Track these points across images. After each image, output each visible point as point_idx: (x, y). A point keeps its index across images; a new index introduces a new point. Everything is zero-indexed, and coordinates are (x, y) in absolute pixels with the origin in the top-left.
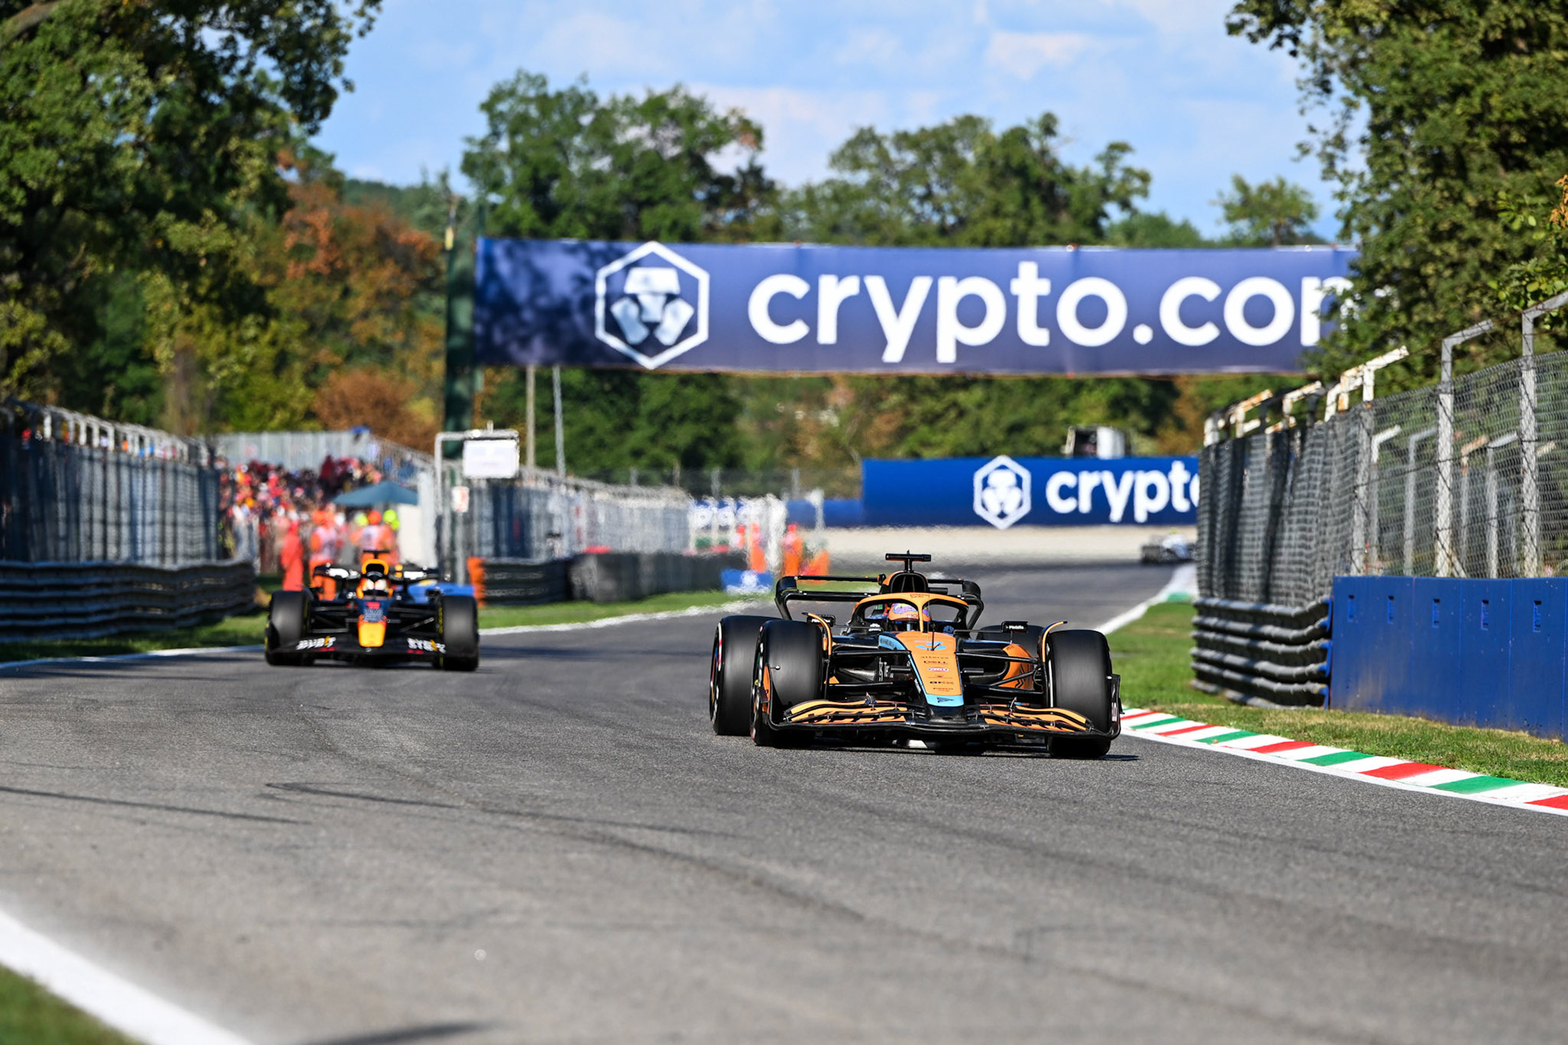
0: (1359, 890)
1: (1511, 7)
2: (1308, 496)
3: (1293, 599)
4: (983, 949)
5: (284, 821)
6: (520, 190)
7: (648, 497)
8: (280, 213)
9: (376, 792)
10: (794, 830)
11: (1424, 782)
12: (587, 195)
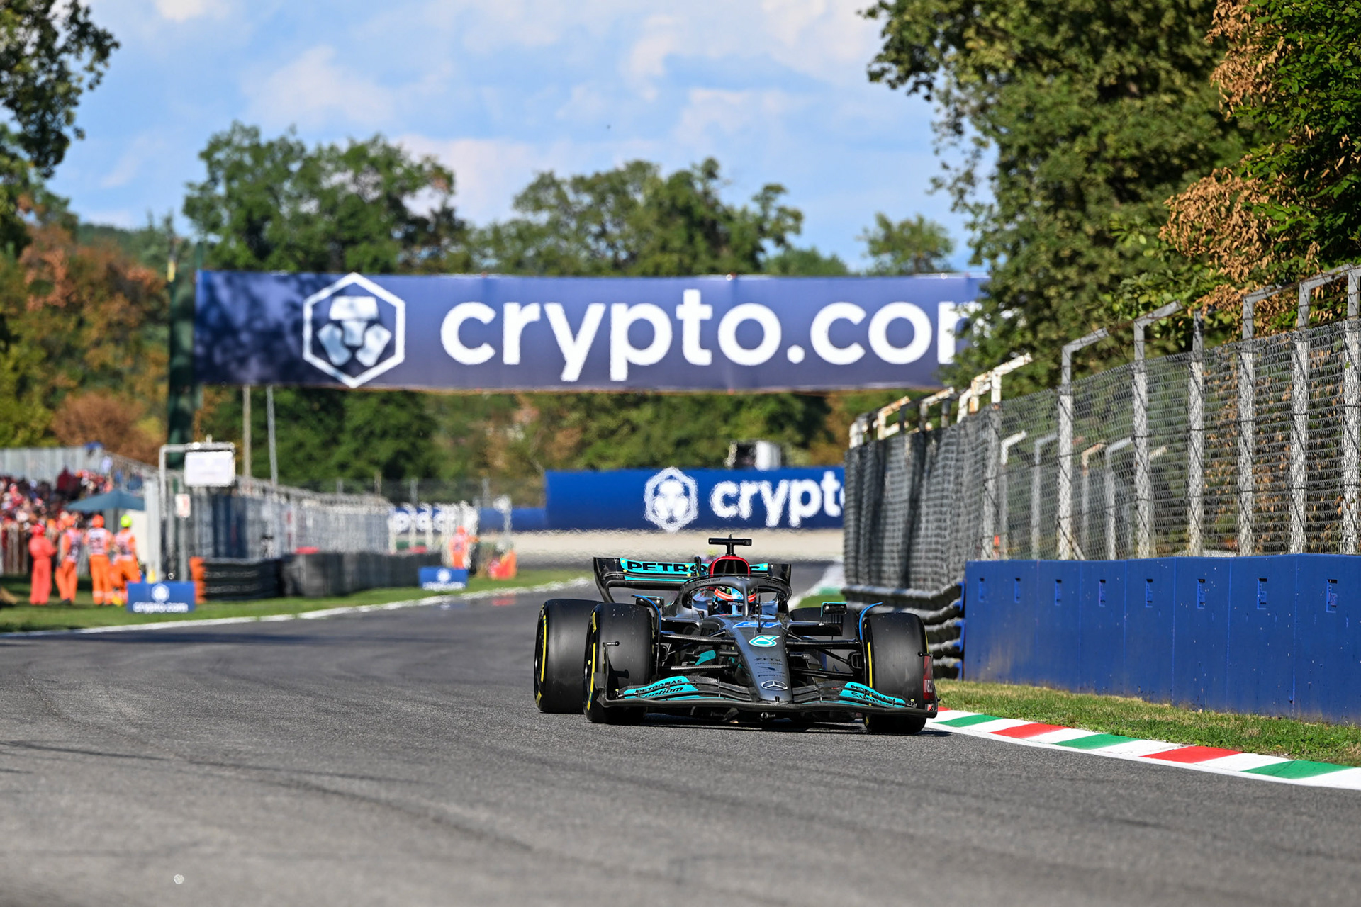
0: (985, 826)
1: (1124, 55)
2: (943, 490)
3: (930, 583)
4: (640, 875)
5: (8, 771)
6: (236, 230)
7: (352, 503)
8: (18, 251)
9: (94, 748)
10: (472, 778)
11: (1049, 740)
12: (296, 235)
